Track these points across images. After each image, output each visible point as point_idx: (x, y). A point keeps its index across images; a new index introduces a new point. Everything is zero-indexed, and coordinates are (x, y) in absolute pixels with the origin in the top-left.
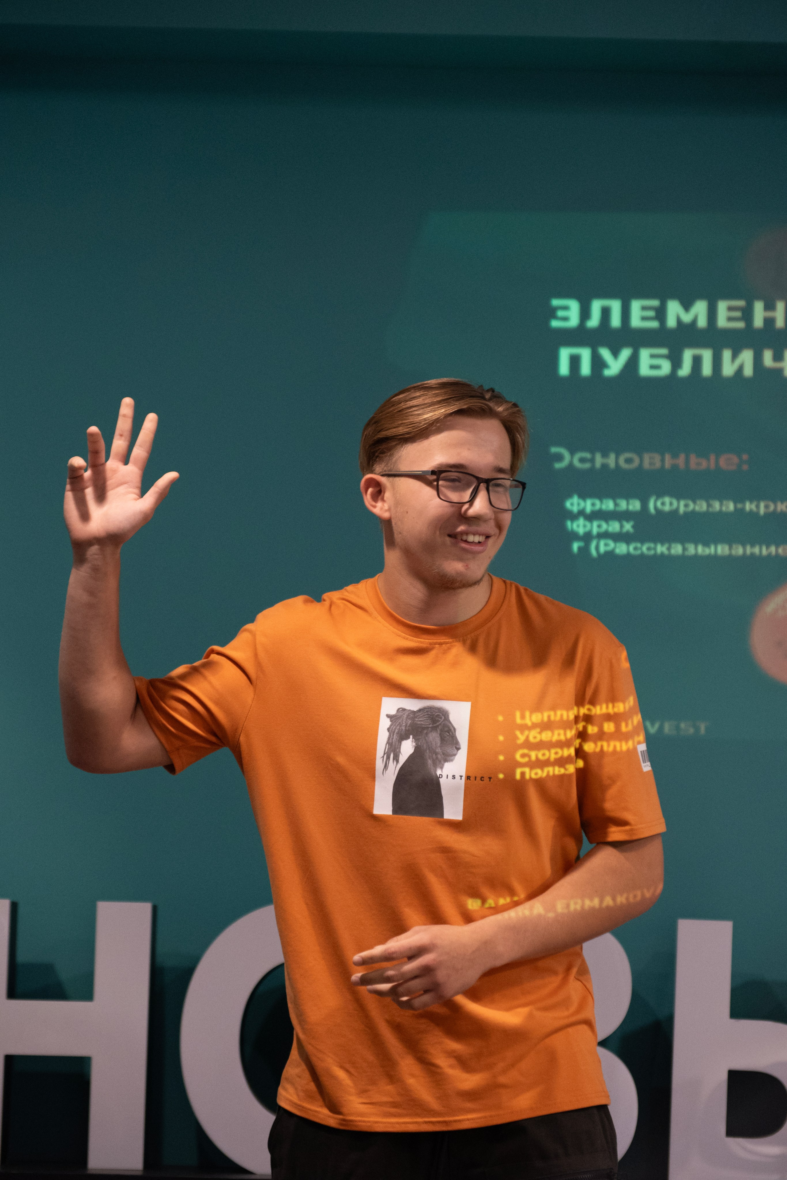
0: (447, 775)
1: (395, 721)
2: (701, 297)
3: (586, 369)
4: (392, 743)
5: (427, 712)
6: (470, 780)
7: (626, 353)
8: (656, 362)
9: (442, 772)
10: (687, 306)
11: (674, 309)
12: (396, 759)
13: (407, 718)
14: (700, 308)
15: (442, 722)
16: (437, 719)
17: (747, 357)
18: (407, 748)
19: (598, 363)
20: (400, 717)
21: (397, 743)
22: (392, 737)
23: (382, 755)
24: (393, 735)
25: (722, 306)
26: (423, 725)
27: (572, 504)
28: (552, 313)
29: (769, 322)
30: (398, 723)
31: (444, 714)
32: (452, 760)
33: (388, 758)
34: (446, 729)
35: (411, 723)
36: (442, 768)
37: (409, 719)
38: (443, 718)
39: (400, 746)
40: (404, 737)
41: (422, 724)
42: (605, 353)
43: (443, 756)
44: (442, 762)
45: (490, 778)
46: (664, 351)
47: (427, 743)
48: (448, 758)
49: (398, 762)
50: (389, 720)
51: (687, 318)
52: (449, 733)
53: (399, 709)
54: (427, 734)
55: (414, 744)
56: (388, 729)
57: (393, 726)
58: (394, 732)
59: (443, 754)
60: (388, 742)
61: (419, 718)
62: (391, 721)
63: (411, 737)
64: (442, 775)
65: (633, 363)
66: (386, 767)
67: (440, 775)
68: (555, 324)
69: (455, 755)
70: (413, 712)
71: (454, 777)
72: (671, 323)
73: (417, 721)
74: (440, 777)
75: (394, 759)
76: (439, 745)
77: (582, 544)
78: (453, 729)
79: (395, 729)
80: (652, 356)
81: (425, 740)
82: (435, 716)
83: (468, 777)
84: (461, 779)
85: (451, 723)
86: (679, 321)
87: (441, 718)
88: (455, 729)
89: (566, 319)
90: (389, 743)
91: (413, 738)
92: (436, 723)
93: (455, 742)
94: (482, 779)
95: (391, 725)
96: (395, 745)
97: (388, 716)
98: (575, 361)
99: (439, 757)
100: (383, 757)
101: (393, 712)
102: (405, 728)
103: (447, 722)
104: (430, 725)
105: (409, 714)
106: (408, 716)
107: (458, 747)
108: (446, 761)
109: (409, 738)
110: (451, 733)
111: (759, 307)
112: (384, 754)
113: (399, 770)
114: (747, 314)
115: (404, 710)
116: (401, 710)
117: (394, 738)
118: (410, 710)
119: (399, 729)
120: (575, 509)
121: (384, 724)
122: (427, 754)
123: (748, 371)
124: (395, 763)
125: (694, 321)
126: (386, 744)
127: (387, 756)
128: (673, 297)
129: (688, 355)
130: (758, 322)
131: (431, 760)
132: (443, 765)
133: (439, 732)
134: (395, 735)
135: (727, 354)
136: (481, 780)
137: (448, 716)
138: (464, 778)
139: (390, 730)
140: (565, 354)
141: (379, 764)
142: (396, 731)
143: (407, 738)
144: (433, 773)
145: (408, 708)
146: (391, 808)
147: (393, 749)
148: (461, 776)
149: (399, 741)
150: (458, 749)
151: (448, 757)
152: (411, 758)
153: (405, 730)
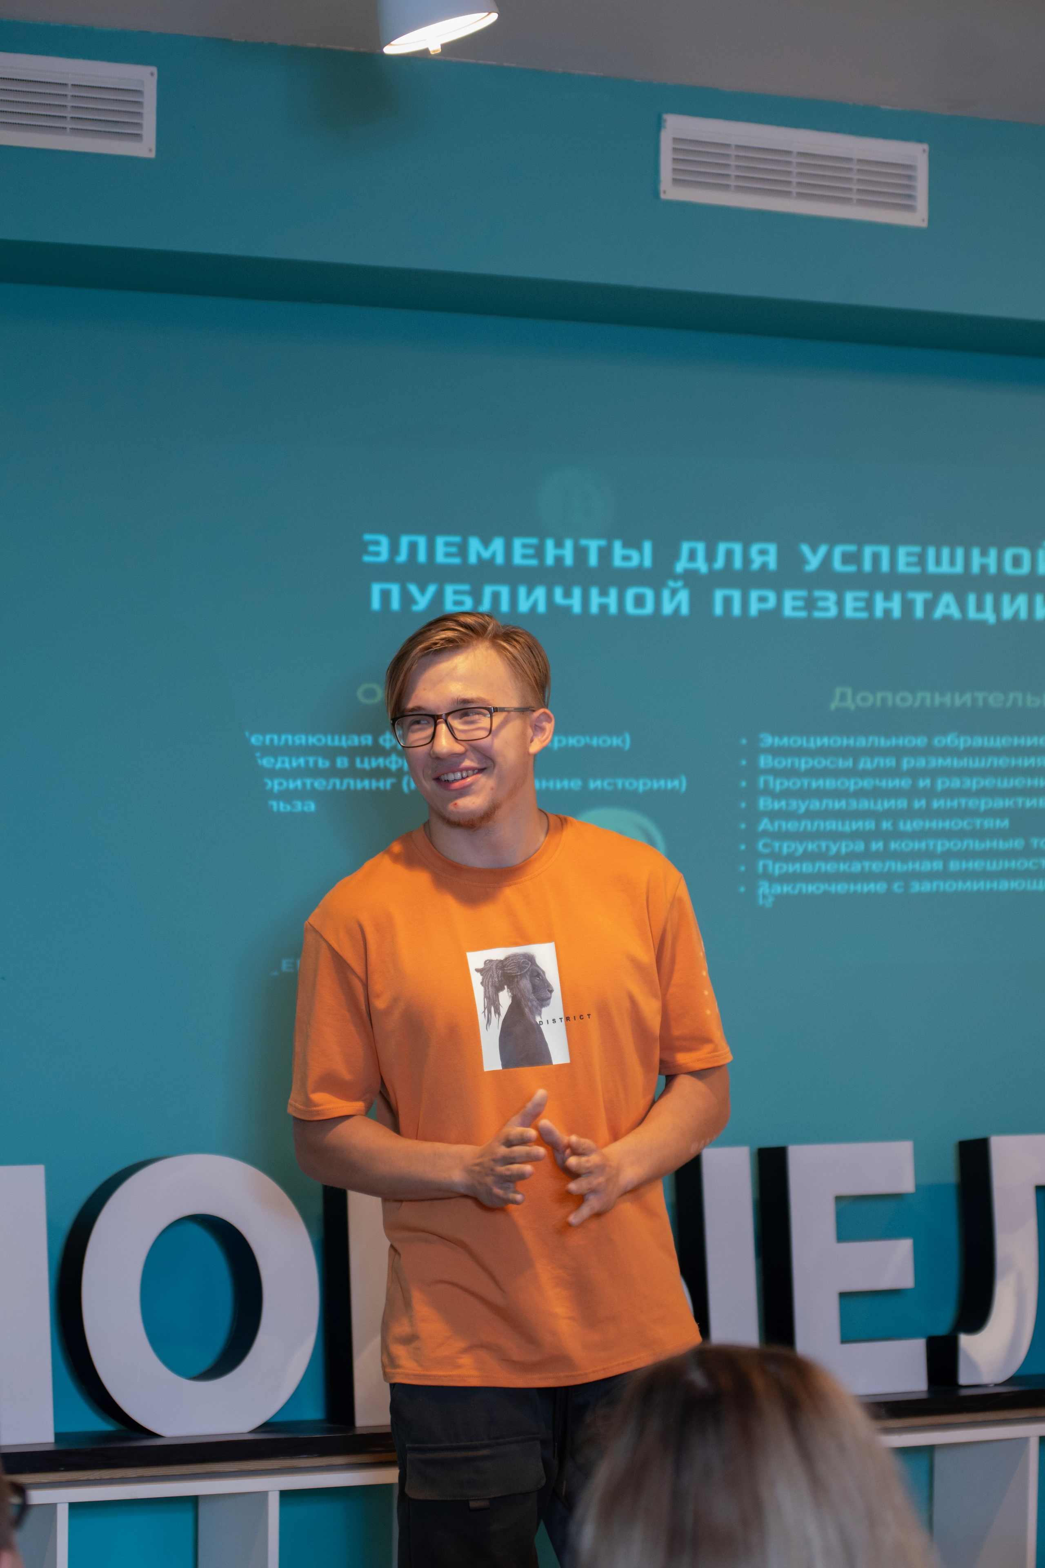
0: (547, 1021)
1: (486, 975)
2: (499, 534)
3: (395, 604)
4: (490, 996)
5: (512, 960)
6: (569, 1020)
7: (432, 589)
8: (459, 598)
9: (541, 1018)
10: (486, 543)
11: (475, 545)
12: (497, 1011)
13: (496, 968)
14: (498, 544)
15: (530, 967)
16: (524, 965)
17: (540, 593)
18: (505, 999)
19: (407, 599)
20: (490, 969)
21: (494, 995)
22: (487, 991)
23: (483, 1010)
24: (488, 988)
25: (518, 543)
26: (513, 973)
27: (385, 741)
28: (363, 548)
29: (559, 559)
30: (489, 976)
31: (530, 959)
32: (548, 1005)
33: (489, 1012)
34: (535, 974)
35: (502, 973)
36: (540, 1014)
37: (499, 969)
38: (530, 963)
39: (498, 998)
40: (499, 989)
41: (511, 973)
42: (413, 589)
43: (538, 1002)
44: (539, 1009)
45: (589, 1015)
46: (466, 587)
47: (520, 991)
48: (544, 1003)
49: (499, 1014)
50: (479, 974)
51: (486, 554)
52: (539, 977)
53: (486, 961)
54: (518, 982)
55: (510, 994)
56: (482, 983)
57: (485, 980)
58: (488, 984)
59: (538, 1000)
60: (485, 996)
61: (507, 967)
62: (482, 975)
63: (506, 987)
64: (542, 1022)
65: (439, 597)
66: (489, 1021)
67: (540, 1022)
68: (367, 559)
69: (549, 998)
70: (501, 961)
71: (554, 1021)
72: (472, 559)
73: (507, 970)
74: (540, 1024)
75: (495, 1012)
76: (531, 991)
77: (393, 780)
78: (541, 973)
79: (488, 982)
80: (456, 592)
81: (518, 988)
82: (520, 963)
83: (567, 1018)
84: (561, 1021)
85: (538, 967)
86: (479, 557)
87: (528, 964)
88: (544, 972)
89: (377, 554)
90: (487, 996)
91: (508, 988)
92: (523, 971)
93: (546, 984)
94: (582, 1017)
95: (483, 979)
96: (493, 998)
97: (477, 970)
98: (386, 596)
99: (535, 1003)
100: (484, 1012)
101: (481, 966)
102: (498, 979)
103: (534, 967)
104: (518, 972)
105: (497, 964)
106: (497, 966)
107: (550, 989)
108: (542, 1006)
109: (504, 989)
110: (541, 977)
111: (550, 544)
112: (485, 1008)
113: (503, 1021)
114: (540, 552)
115: (491, 961)
116: (488, 962)
117: (490, 991)
118: (497, 960)
119: (493, 981)
120: (388, 745)
121: (476, 979)
122: (523, 1002)
123: (542, 608)
124: (497, 1016)
125: (493, 557)
126: (484, 999)
127: (488, 1010)
128: (474, 533)
129: (488, 591)
130: (550, 561)
131: (528, 1007)
132: (541, 1011)
133: (528, 978)
134: (490, 988)
135: (522, 591)
136: (581, 1019)
137: (534, 960)
138: (563, 1020)
139: (484, 983)
140: (376, 589)
141: (482, 1019)
142: (490, 983)
143: (502, 989)
144: (533, 1021)
145: (494, 958)
146: (500, 1063)
147: (492, 1002)
148: (561, 1019)
149: (495, 993)
150: (551, 991)
151: (544, 1001)
152: (511, 1008)
153: (499, 981)
